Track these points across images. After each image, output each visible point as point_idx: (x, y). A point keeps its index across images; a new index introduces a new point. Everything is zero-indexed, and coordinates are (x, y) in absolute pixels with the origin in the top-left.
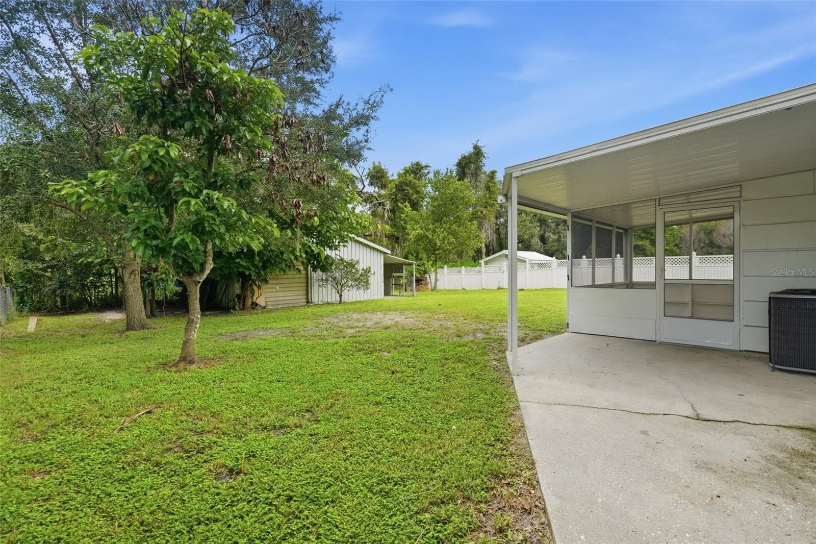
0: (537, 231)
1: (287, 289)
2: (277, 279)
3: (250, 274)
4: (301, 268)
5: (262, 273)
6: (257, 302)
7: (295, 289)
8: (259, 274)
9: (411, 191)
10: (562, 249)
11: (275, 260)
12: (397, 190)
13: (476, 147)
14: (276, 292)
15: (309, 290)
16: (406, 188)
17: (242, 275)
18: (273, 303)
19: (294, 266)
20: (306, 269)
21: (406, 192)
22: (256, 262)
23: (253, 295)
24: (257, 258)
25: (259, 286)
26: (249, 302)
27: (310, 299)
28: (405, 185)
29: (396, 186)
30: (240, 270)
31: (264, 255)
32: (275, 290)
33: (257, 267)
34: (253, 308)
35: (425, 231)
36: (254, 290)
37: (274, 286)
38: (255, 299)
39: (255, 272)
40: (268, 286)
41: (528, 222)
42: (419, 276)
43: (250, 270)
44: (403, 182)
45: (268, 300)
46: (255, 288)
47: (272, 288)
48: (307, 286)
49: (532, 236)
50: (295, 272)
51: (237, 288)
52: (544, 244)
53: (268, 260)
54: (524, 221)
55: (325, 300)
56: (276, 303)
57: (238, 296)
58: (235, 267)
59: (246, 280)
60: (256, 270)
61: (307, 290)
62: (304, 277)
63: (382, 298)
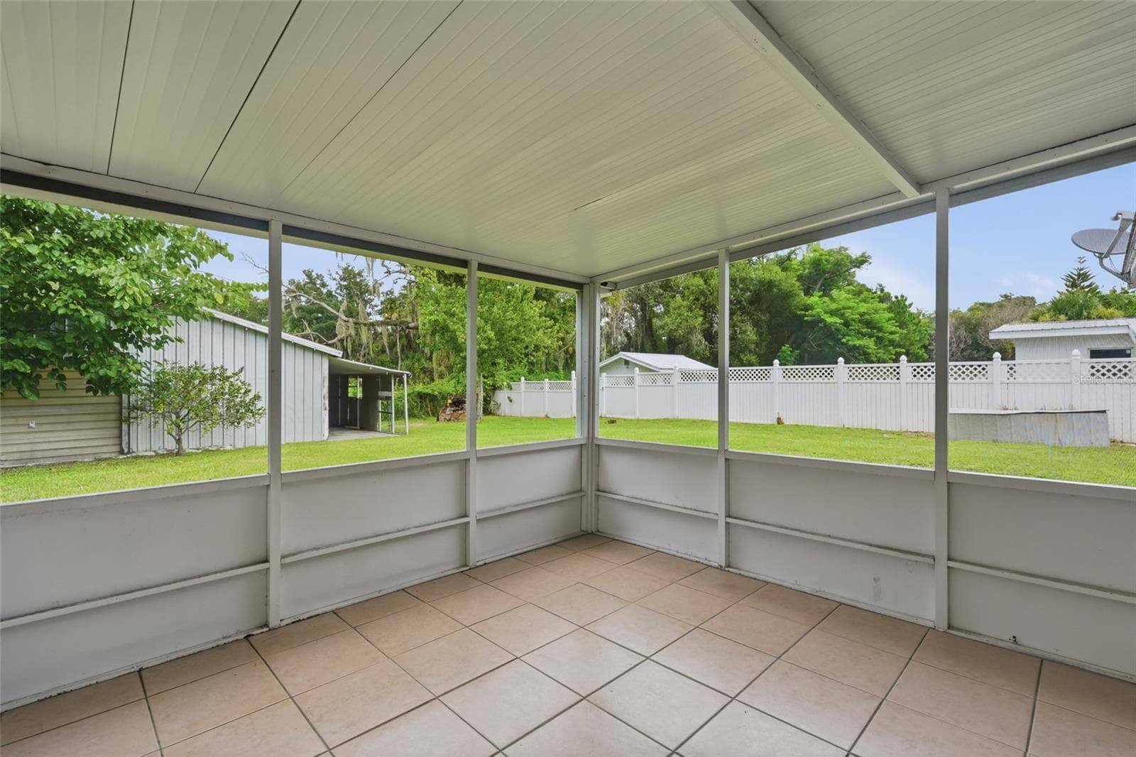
1: (60, 427)
2: (31, 406)
7: (86, 426)
14: (28, 433)
15: (125, 427)
18: (16, 456)
27: (127, 447)
32: (23, 429)
37: (21, 421)
47: (16, 425)
48: (120, 420)
56: (27, 455)
61: (120, 427)
62: (113, 401)
63: (326, 438)
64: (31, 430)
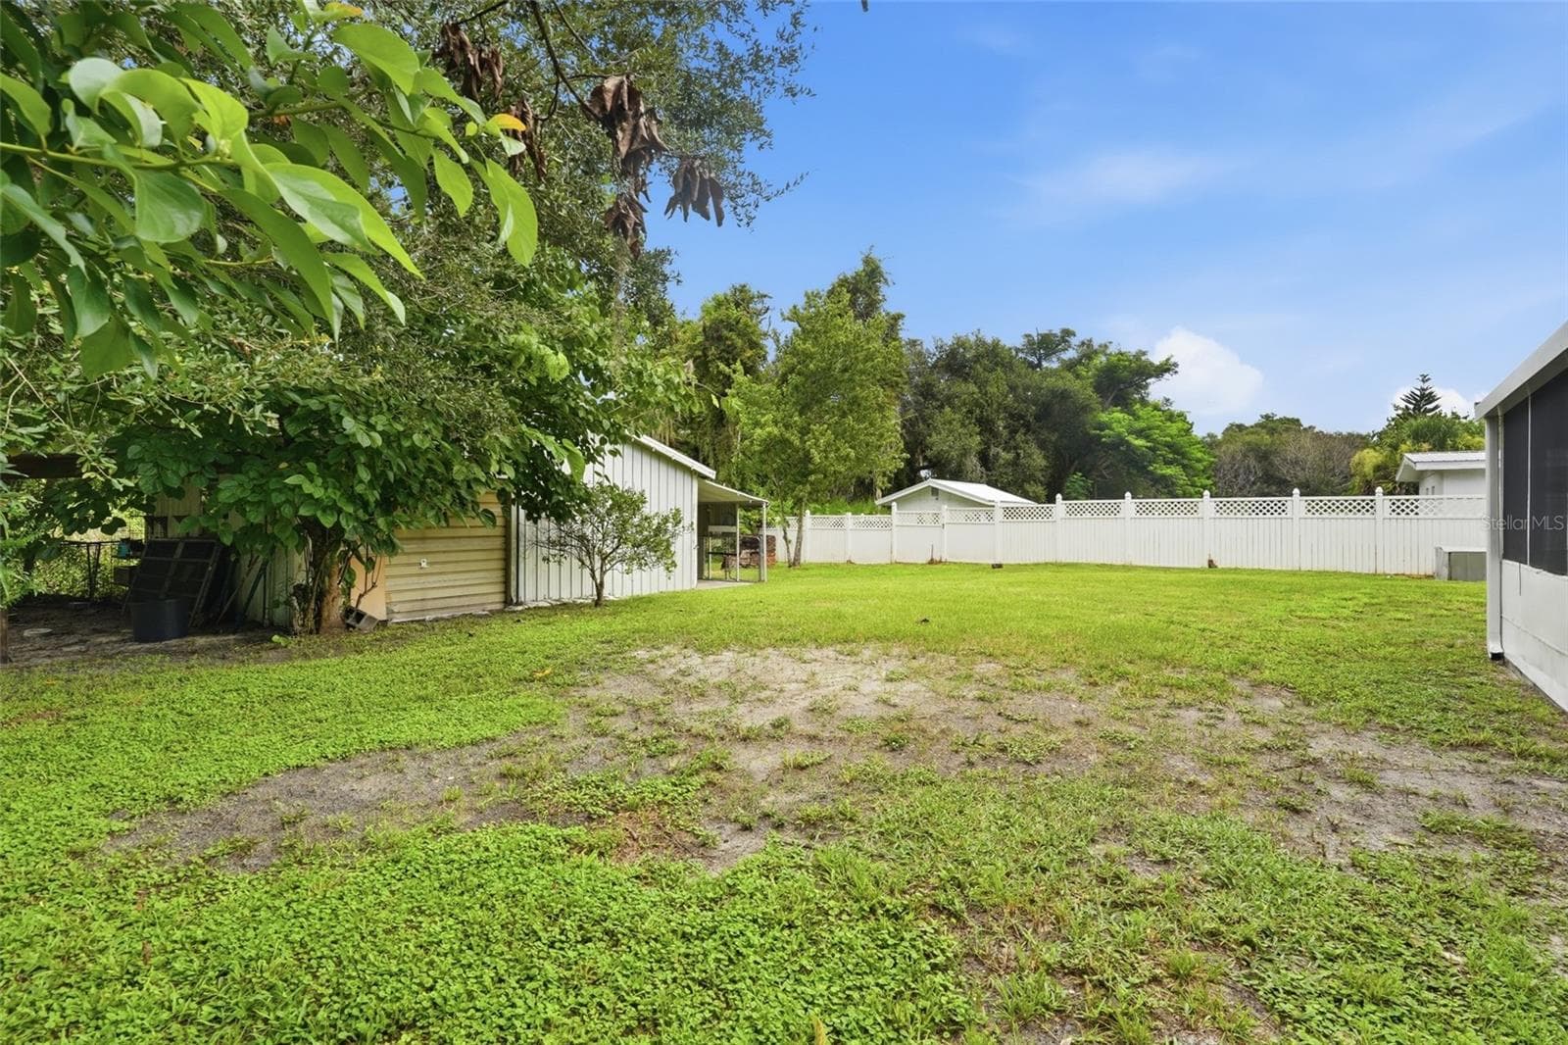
0: (975, 442)
1: (450, 567)
2: (424, 539)
3: (338, 523)
4: (497, 510)
5: (381, 522)
6: (360, 608)
7: (473, 567)
8: (368, 525)
9: (739, 342)
10: (1023, 481)
11: (423, 484)
12: (707, 339)
13: (867, 261)
14: (419, 575)
15: (513, 569)
16: (725, 333)
17: (311, 526)
18: (408, 607)
19: (476, 504)
20: (507, 512)
21: (729, 343)
22: (359, 489)
23: (350, 585)
24: (364, 475)
25: (369, 559)
26: (335, 610)
27: (513, 594)
28: (726, 327)
29: (704, 330)
30: (303, 512)
31: (388, 463)
32: (415, 570)
33: (365, 505)
34: (349, 626)
35: (783, 429)
36: (352, 573)
37: (414, 559)
38: (355, 594)
39: (357, 519)
40: (395, 560)
41: (956, 425)
42: (749, 532)
43: (340, 511)
44: (722, 321)
45: (395, 598)
46: (356, 565)
47: (409, 565)
48: (507, 560)
49: (965, 453)
50: (478, 522)
51: (298, 568)
52: (988, 469)
53: (399, 482)
54: (950, 423)
55: (554, 595)
56: (418, 606)
57: (302, 592)
58: (287, 501)
59: (324, 541)
60: (361, 513)
61: (506, 570)
62: (498, 534)
63: (694, 586)
64: (422, 572)
